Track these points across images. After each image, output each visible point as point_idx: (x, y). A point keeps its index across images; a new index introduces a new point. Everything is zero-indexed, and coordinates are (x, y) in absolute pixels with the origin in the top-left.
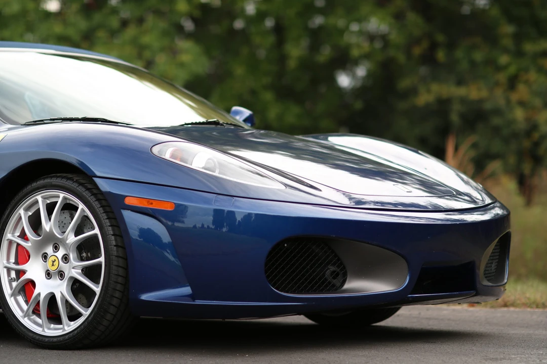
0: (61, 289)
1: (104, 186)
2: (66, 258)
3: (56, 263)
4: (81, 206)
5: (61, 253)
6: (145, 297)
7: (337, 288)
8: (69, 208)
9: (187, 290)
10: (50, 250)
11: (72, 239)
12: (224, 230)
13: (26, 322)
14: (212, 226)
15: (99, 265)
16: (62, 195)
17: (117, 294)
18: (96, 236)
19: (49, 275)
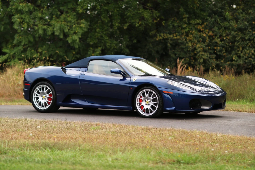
0: (149, 107)
1: (159, 89)
2: (150, 102)
3: (148, 102)
4: (154, 92)
5: (149, 100)
6: (167, 109)
7: (200, 108)
8: (151, 93)
9: (174, 108)
10: (147, 100)
11: (151, 98)
12: (180, 96)
13: (141, 113)
14: (177, 95)
15: (157, 103)
16: (149, 90)
17: (161, 108)
18: (157, 98)
19: (146, 104)
